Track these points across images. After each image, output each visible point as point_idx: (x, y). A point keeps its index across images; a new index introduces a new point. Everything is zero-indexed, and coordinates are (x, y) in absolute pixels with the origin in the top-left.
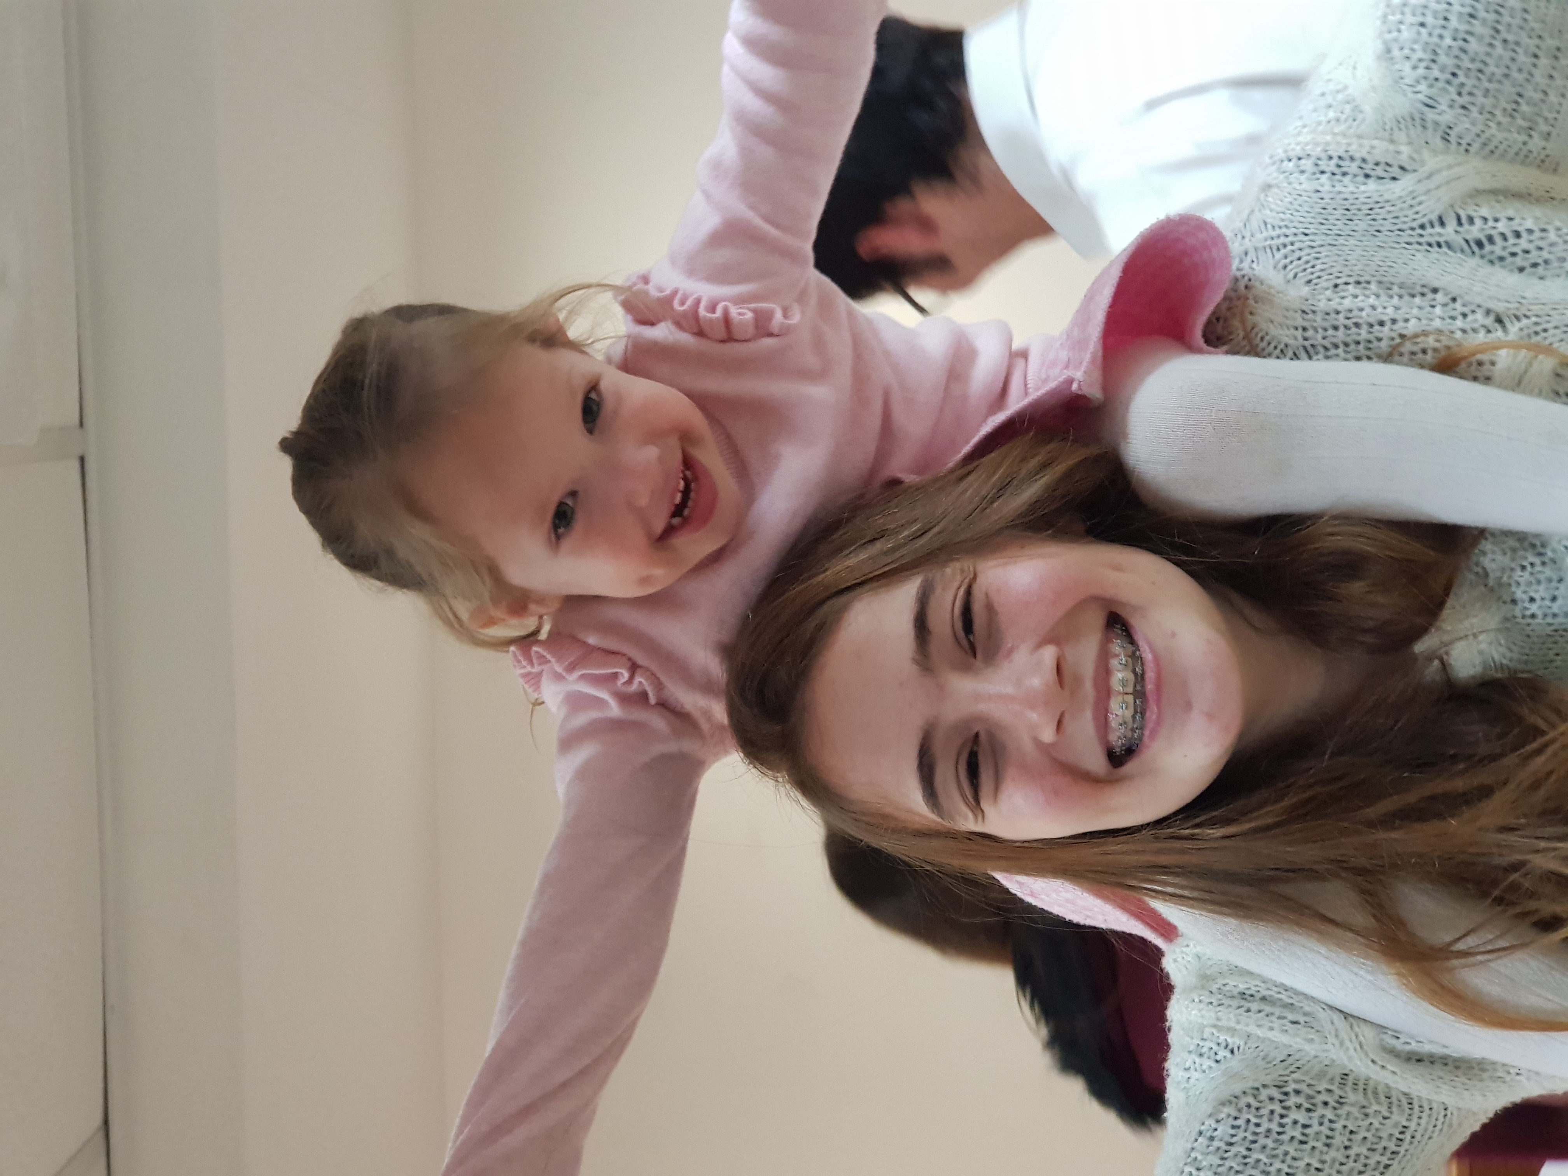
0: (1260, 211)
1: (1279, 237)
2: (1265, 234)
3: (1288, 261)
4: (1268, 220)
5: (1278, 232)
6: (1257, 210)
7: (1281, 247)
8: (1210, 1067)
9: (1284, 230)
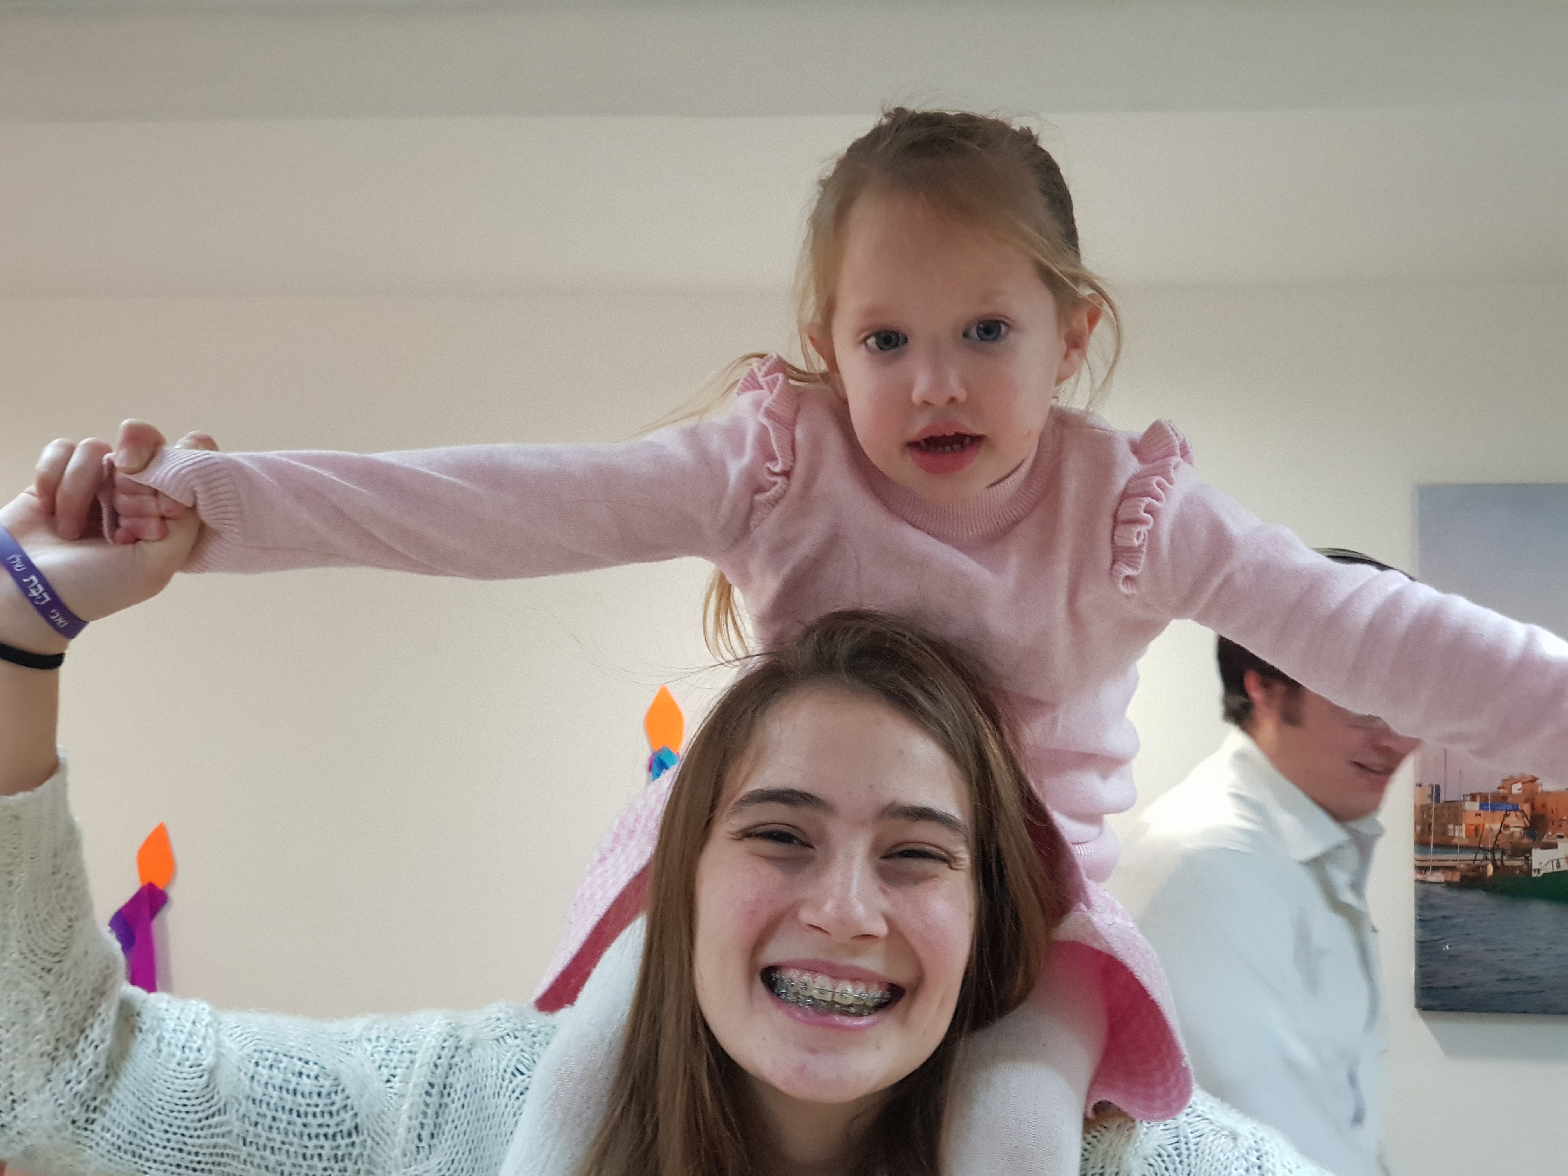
0: (1212, 1130)
1: (1188, 1149)
2: (1191, 1136)
3: (1166, 1158)
4: (1203, 1138)
5: (1193, 1148)
6: (1213, 1127)
7: (1178, 1151)
8: (374, 1062)
9: (1194, 1154)
